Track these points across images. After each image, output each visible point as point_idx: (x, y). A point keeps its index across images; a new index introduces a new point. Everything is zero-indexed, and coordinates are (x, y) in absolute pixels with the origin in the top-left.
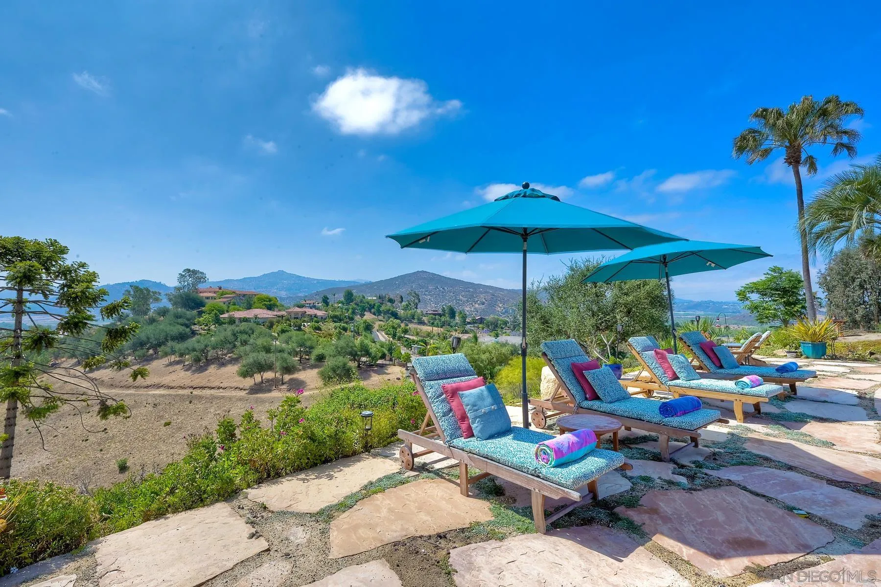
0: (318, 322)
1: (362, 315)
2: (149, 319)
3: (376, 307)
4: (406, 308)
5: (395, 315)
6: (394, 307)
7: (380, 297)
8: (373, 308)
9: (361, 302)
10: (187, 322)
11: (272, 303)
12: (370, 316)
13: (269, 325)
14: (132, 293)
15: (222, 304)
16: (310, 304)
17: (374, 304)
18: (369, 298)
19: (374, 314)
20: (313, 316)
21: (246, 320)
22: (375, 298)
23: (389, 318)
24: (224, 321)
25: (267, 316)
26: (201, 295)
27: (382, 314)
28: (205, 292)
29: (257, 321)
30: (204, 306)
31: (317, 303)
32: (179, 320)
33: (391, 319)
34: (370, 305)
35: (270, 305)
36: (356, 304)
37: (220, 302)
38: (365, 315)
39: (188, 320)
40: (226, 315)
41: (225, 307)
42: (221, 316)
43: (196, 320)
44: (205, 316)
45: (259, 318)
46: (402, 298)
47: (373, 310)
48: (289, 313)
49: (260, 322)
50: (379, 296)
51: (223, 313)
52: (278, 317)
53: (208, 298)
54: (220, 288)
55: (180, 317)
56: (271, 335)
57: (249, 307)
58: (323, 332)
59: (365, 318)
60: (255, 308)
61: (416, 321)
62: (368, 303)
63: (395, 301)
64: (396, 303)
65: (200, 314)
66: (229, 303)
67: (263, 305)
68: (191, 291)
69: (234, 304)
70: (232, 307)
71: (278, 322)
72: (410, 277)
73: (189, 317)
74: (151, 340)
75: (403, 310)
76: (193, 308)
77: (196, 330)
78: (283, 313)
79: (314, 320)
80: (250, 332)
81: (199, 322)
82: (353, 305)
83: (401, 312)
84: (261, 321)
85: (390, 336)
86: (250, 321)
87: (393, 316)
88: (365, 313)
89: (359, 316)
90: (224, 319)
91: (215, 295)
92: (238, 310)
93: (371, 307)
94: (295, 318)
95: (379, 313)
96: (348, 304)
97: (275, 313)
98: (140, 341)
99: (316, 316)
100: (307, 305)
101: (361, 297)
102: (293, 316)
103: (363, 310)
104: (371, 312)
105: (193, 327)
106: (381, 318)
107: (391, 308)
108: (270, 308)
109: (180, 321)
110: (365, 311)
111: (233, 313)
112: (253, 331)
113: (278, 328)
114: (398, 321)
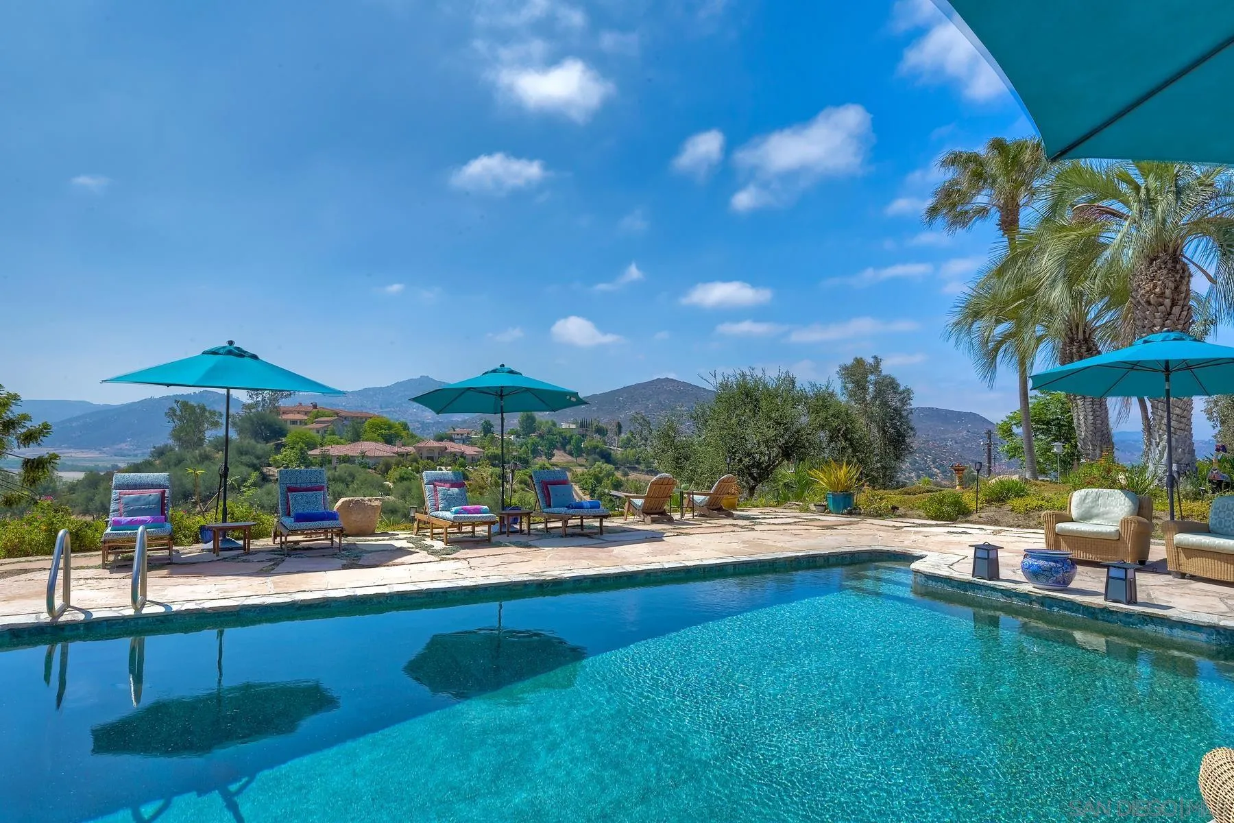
0: (464, 466)
1: (550, 455)
2: (200, 455)
3: (573, 442)
4: (627, 444)
5: (607, 457)
6: (605, 443)
7: (582, 425)
8: (569, 442)
9: (549, 431)
10: (256, 461)
11: (393, 432)
12: (563, 458)
13: (383, 468)
14: (178, 413)
15: (314, 434)
16: (462, 435)
17: (571, 437)
18: (564, 426)
19: (571, 454)
20: (459, 455)
21: (347, 460)
22: (573, 426)
23: (595, 461)
24: (314, 461)
25: (381, 454)
26: (285, 417)
27: (584, 455)
28: (291, 412)
29: (365, 462)
30: (285, 436)
31: (473, 433)
32: (244, 457)
33: (597, 463)
34: (564, 438)
35: (390, 435)
36: (541, 436)
37: (311, 430)
38: (554, 455)
39: (258, 458)
40: (316, 452)
41: (318, 439)
42: (310, 453)
43: (271, 459)
44: (285, 452)
45: (368, 457)
46: (619, 426)
47: (568, 447)
48: (419, 450)
49: (370, 465)
50: (581, 423)
51: (313, 446)
52: (399, 455)
53: (294, 422)
54: (315, 406)
55: (247, 453)
56: (382, 486)
57: (356, 437)
58: (471, 482)
59: (554, 460)
60: (366, 440)
61: (642, 467)
62: (560, 434)
63: (607, 431)
64: (610, 434)
65: (279, 448)
66: (325, 432)
67: (378, 435)
68: (268, 412)
69: (333, 433)
70: (328, 438)
71: (398, 464)
72: (644, 388)
73: (259, 452)
74: (198, 490)
75: (621, 448)
76: (267, 440)
77: (270, 475)
78: (411, 449)
79: (458, 462)
80: (349, 479)
81: (276, 461)
82: (534, 437)
83: (618, 452)
84: (371, 462)
85: (587, 492)
86: (353, 462)
87: (602, 458)
88: (555, 452)
89: (544, 457)
90: (315, 457)
91: (306, 418)
92: (338, 444)
93: (564, 442)
94: (428, 458)
95: (578, 452)
96: (527, 435)
97: (396, 449)
98: (184, 490)
99: (463, 455)
100: (456, 437)
101: (550, 423)
102: (425, 455)
103: (552, 446)
104: (565, 451)
105: (265, 470)
106: (581, 460)
107: (600, 444)
108: (389, 440)
109: (245, 459)
110: (555, 447)
111: (329, 447)
112: (354, 478)
113: (394, 473)
114: (609, 467)
